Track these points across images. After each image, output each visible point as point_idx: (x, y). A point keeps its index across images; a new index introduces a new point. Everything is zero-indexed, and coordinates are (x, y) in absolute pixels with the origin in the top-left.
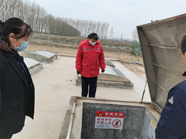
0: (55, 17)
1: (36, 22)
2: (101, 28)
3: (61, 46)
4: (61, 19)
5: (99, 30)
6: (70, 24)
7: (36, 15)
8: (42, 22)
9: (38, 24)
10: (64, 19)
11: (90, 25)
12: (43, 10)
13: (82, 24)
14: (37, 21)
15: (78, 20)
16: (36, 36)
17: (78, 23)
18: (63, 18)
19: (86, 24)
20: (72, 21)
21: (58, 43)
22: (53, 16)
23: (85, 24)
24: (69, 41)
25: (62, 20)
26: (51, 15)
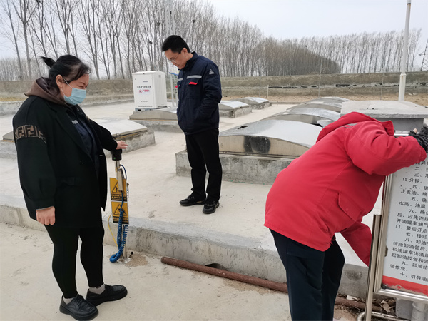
0: (279, 41)
1: (242, 59)
2: (395, 46)
3: (282, 93)
4: (293, 43)
5: (388, 52)
6: (313, 49)
7: (241, 43)
8: (253, 57)
9: (245, 61)
10: (298, 42)
11: (364, 44)
12: (254, 30)
13: (342, 44)
14: (242, 55)
15: (334, 37)
16: (243, 81)
17: (332, 45)
18: (297, 40)
19: (353, 44)
20: (317, 42)
21: (278, 89)
22: (276, 39)
23: (350, 44)
24: (297, 83)
25: (295, 44)
26: (271, 39)
